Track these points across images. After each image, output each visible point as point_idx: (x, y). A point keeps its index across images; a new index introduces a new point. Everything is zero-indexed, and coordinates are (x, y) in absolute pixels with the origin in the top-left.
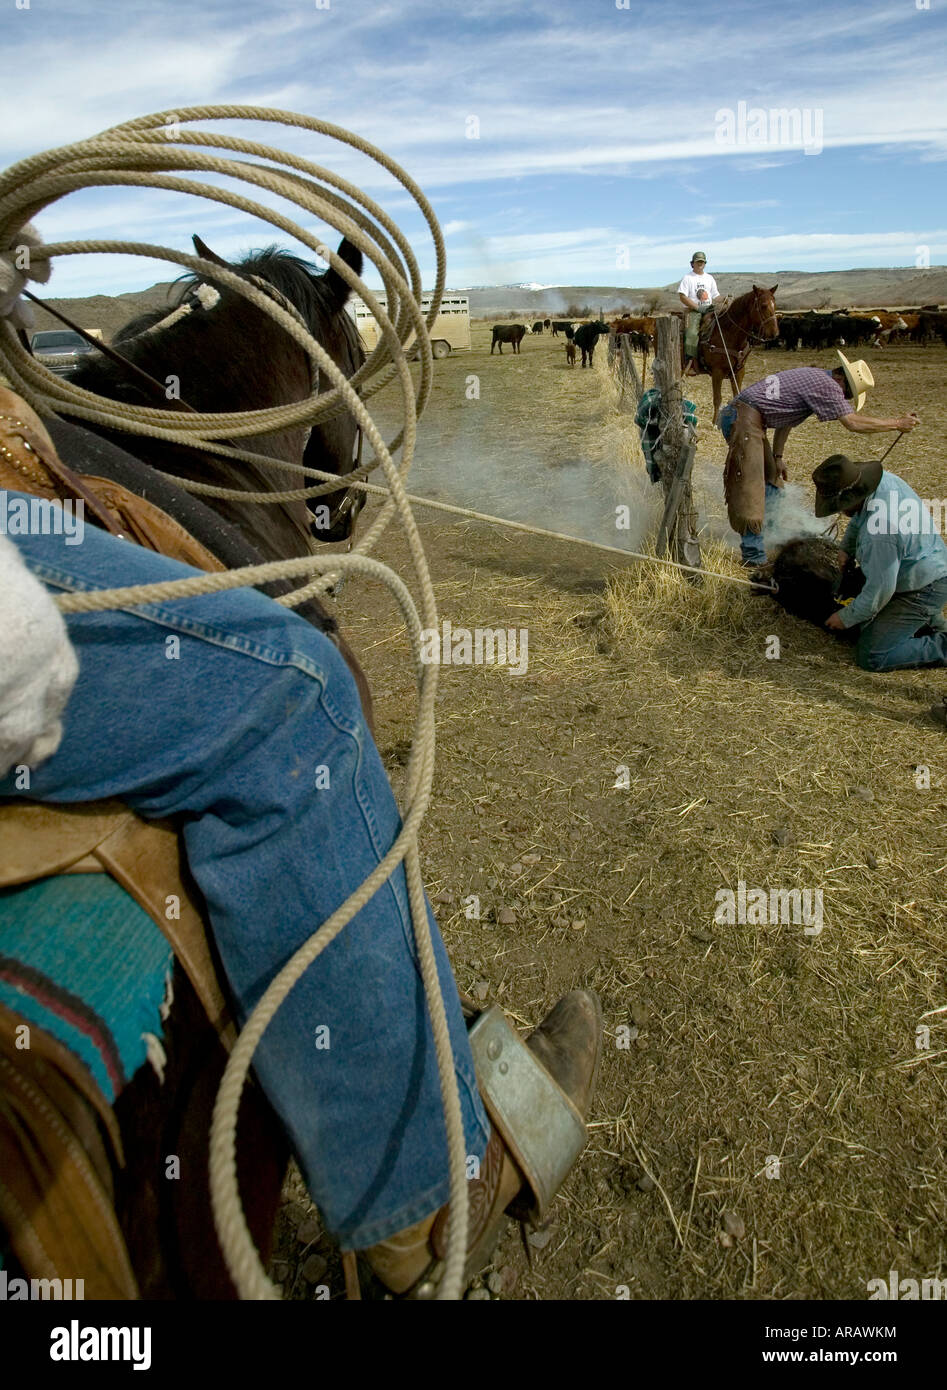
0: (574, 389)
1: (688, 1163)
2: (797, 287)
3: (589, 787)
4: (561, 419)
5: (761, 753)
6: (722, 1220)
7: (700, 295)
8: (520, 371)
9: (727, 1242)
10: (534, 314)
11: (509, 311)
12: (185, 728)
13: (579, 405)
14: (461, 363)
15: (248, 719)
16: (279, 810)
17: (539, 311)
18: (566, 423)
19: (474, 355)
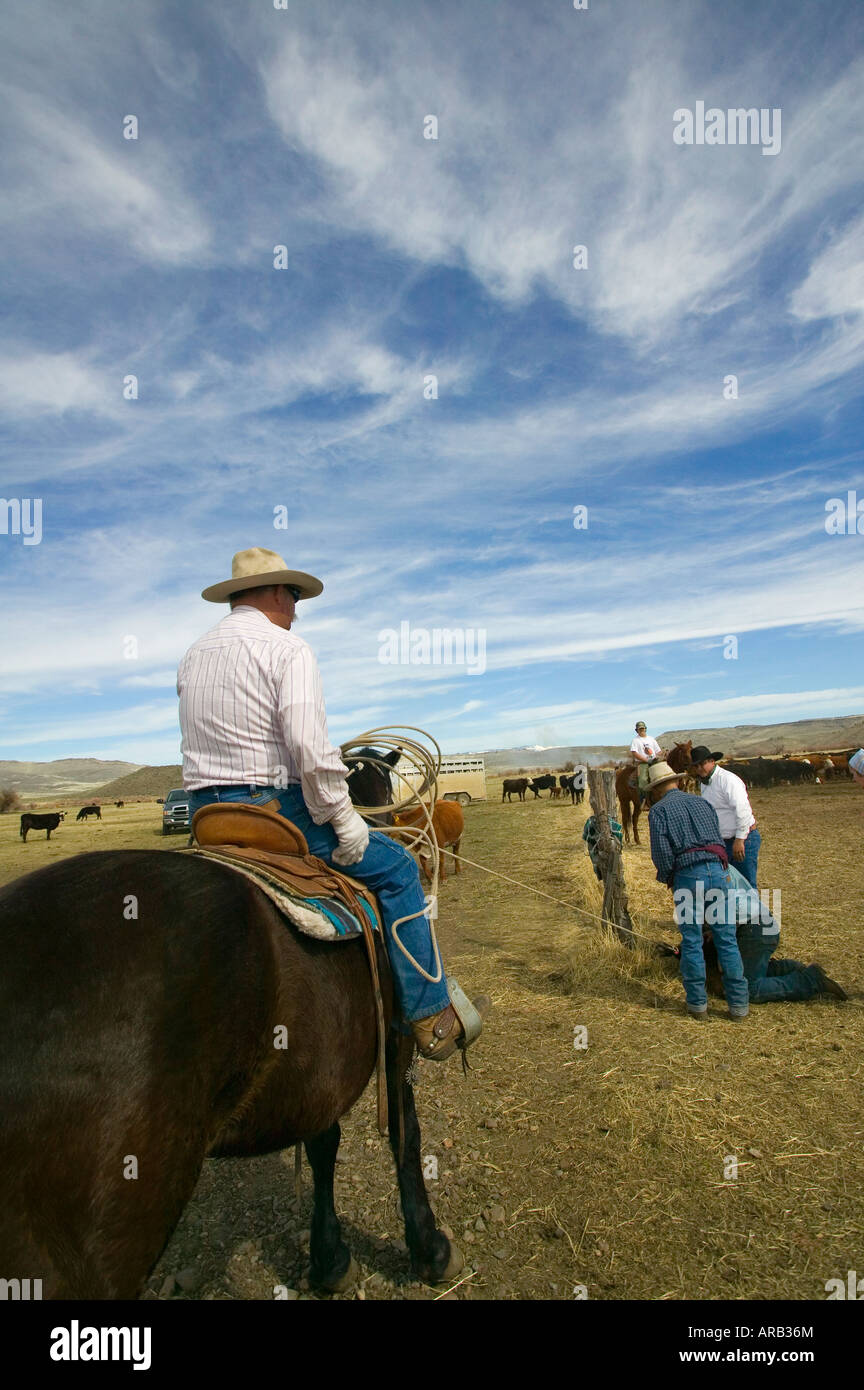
0: (565, 826)
1: (582, 1223)
2: (755, 738)
3: (550, 1067)
4: (552, 849)
5: (662, 1047)
6: (597, 1244)
7: (647, 751)
8: (524, 814)
9: (599, 1253)
10: (538, 770)
11: (518, 768)
12: (382, 864)
13: (567, 839)
14: (479, 810)
15: (395, 864)
16: (401, 886)
17: (542, 768)
18: (555, 852)
19: (490, 803)
